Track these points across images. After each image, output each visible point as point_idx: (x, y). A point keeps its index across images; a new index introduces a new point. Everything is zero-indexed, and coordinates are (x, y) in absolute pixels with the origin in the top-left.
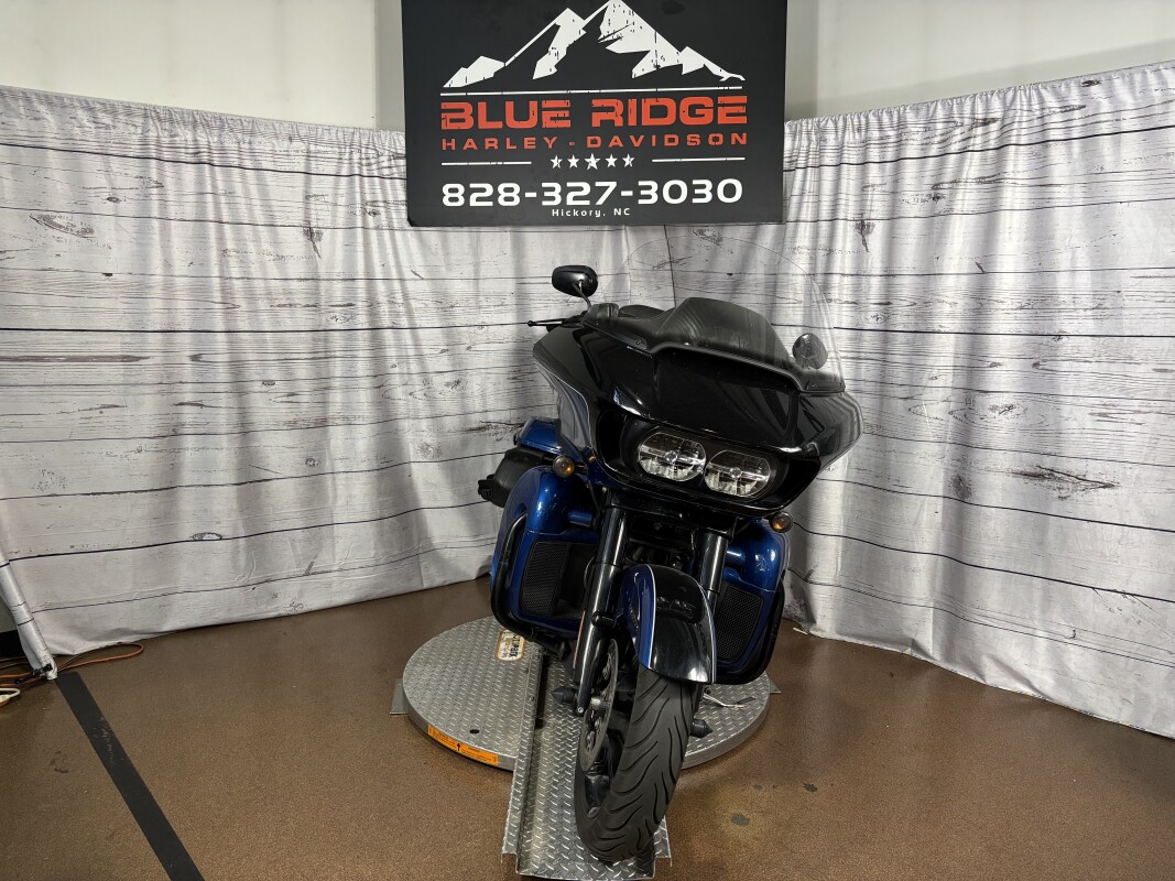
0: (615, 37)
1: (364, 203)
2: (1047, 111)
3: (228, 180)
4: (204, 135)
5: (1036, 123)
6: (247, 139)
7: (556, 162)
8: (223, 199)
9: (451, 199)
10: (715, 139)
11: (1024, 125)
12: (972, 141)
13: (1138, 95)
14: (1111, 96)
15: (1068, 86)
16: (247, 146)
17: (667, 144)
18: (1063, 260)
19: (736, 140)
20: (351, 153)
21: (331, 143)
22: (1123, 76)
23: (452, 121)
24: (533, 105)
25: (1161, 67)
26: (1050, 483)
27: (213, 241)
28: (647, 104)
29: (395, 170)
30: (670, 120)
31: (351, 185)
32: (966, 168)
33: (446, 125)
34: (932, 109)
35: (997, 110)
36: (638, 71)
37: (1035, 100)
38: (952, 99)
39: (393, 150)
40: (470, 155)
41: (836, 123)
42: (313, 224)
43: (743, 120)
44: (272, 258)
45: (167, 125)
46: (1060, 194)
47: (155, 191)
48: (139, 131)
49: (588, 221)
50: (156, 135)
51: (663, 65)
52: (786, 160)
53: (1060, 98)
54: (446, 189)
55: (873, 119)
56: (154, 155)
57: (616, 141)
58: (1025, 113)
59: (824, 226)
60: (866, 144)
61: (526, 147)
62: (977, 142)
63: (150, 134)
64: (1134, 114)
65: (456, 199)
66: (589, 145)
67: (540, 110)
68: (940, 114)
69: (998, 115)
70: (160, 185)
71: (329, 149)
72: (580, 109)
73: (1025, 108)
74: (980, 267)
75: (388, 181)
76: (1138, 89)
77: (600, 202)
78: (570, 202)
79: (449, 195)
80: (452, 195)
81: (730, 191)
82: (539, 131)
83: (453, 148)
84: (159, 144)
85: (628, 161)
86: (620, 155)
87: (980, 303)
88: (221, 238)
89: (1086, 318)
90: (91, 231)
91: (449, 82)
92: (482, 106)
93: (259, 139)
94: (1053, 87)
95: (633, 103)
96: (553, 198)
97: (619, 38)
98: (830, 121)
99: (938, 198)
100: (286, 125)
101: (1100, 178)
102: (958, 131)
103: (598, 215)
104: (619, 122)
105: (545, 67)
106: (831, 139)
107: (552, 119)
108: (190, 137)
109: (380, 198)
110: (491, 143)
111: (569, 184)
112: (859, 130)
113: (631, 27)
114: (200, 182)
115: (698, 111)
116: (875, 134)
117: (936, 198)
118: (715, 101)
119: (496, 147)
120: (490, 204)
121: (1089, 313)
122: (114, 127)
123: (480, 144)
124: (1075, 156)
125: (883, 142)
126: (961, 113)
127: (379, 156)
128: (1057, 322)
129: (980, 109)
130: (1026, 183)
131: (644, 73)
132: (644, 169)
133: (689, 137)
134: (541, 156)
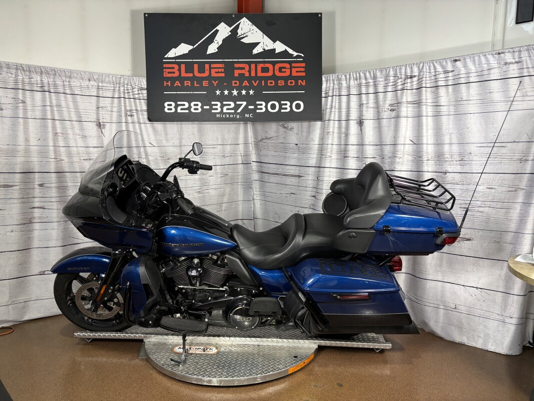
0: (245, 35)
1: (126, 111)
2: (437, 73)
3: (58, 99)
4: (46, 78)
5: (433, 78)
6: (68, 80)
8: (55, 109)
9: (169, 109)
10: (291, 83)
11: (428, 79)
12: (406, 85)
13: (477, 66)
14: (465, 66)
15: (446, 62)
16: (67, 83)
17: (269, 85)
18: (447, 139)
19: (301, 83)
20: (119, 87)
21: (109, 82)
22: (470, 57)
23: (169, 73)
24: (207, 66)
25: (487, 54)
27: (50, 129)
28: (260, 66)
29: (141, 95)
30: (270, 74)
31: (120, 102)
32: (404, 97)
33: (166, 75)
34: (388, 71)
35: (416, 71)
36: (255, 51)
37: (432, 68)
38: (396, 67)
39: (140, 86)
40: (177, 89)
41: (346, 76)
42: (101, 121)
43: (304, 74)
44: (80, 137)
45: (27, 73)
46: (444, 110)
47: (21, 105)
48: (14, 76)
49: (233, 120)
50: (22, 78)
51: (267, 49)
52: (323, 92)
53: (443, 67)
54: (166, 104)
55: (362, 75)
56: (21, 88)
57: (246, 83)
58: (428, 74)
59: (344, 123)
60: (360, 85)
61: (204, 85)
62: (408, 86)
63: (19, 77)
64: (475, 74)
65: (171, 109)
66: (233, 85)
67: (210, 68)
68: (392, 73)
69: (416, 74)
70: (24, 102)
71: (109, 85)
72: (229, 68)
73: (428, 71)
74: (413, 142)
75: (137, 101)
76: (477, 64)
77: (239, 111)
78: (225, 110)
79: (167, 107)
80: (169, 107)
81: (298, 106)
82: (209, 78)
83: (169, 85)
84: (23, 83)
85: (251, 92)
86: (248, 89)
88: (54, 127)
89: (457, 165)
91: (167, 55)
92: (183, 66)
93: (74, 80)
94: (440, 62)
95: (253, 66)
96: (217, 109)
97: (246, 36)
98: (343, 75)
99: (393, 110)
100: (87, 73)
101: (461, 103)
102: (399, 81)
103: (238, 117)
104: (247, 75)
105: (212, 49)
106: (344, 83)
107: (216, 72)
108: (39, 79)
109: (134, 108)
110: (187, 83)
111: (224, 103)
112: (356, 79)
113: (252, 31)
114: (44, 100)
115: (283, 70)
116: (364, 81)
118: (291, 65)
119: (190, 85)
120: (187, 111)
121: (458, 162)
123: (182, 83)
124: (450, 93)
125: (367, 85)
126: (401, 73)
127: (133, 89)
128: (445, 166)
129: (409, 71)
130: (431, 104)
131: (258, 52)
132: (259, 96)
133: (279, 82)
134: (211, 89)
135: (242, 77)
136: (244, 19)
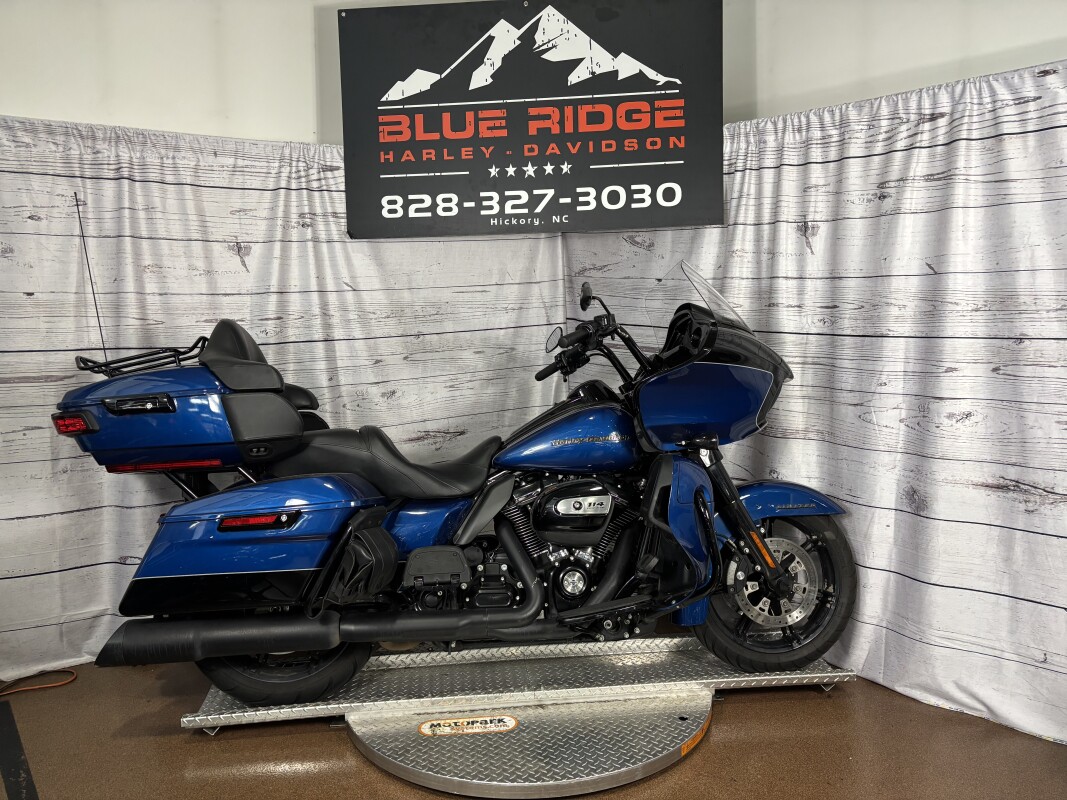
0: (550, 45)
2: (999, 104)
3: (147, 195)
4: (126, 150)
5: (988, 116)
6: (170, 154)
7: (493, 171)
9: (390, 211)
10: (654, 143)
11: (975, 119)
12: (919, 137)
15: (1021, 77)
16: (170, 161)
17: (604, 149)
18: (1023, 260)
19: (674, 143)
20: (281, 167)
21: (258, 158)
23: (390, 133)
24: (470, 116)
26: (1015, 495)
28: (583, 111)
29: (323, 182)
30: (607, 125)
32: (914, 165)
33: (384, 138)
34: (875, 106)
35: (945, 104)
36: (574, 78)
37: (986, 93)
38: (897, 95)
39: (322, 162)
40: (408, 167)
41: (775, 124)
42: (242, 239)
43: (681, 123)
44: (198, 273)
45: (89, 143)
46: (1016, 189)
48: (61, 149)
49: (528, 229)
50: (78, 152)
51: (598, 71)
52: (725, 163)
53: (1013, 90)
54: (384, 200)
55: (814, 119)
56: (77, 174)
57: (553, 149)
58: (976, 107)
59: (766, 229)
60: (807, 144)
61: (464, 157)
62: (925, 138)
63: (72, 152)
65: (395, 211)
66: (527, 154)
67: (477, 120)
68: (885, 111)
69: (946, 109)
70: (83, 203)
71: (257, 164)
72: (517, 118)
73: (975, 101)
74: (932, 268)
75: (316, 194)
77: (539, 210)
78: (508, 210)
79: (387, 207)
80: (391, 207)
81: (669, 195)
82: (476, 141)
83: (392, 160)
84: (81, 162)
85: (566, 168)
86: (557, 161)
87: (933, 305)
88: (156, 255)
89: (1049, 319)
90: (12, 251)
91: (386, 96)
92: (419, 118)
93: (183, 154)
94: (1005, 79)
95: (569, 110)
96: (491, 208)
97: (554, 46)
98: (769, 123)
99: (885, 197)
100: (211, 140)
101: (1060, 172)
102: (904, 127)
103: (537, 223)
104: (556, 130)
105: (481, 78)
106: (771, 140)
107: (488, 128)
108: (112, 153)
110: (429, 154)
111: (507, 193)
112: (799, 130)
113: (566, 35)
114: (119, 197)
115: (635, 116)
116: (817, 134)
117: (883, 197)
118: (652, 106)
119: (434, 159)
120: (429, 214)
121: (1052, 314)
122: (35, 145)
123: (418, 155)
124: (1031, 150)
125: (825, 142)
126: (907, 109)
127: (309, 169)
128: (1018, 324)
129: (927, 104)
130: (980, 178)
131: (580, 80)
132: (582, 176)
133: (626, 142)
134: (479, 166)
135: (544, 136)
136: (550, 10)
